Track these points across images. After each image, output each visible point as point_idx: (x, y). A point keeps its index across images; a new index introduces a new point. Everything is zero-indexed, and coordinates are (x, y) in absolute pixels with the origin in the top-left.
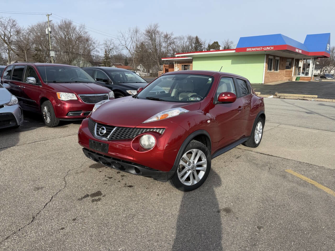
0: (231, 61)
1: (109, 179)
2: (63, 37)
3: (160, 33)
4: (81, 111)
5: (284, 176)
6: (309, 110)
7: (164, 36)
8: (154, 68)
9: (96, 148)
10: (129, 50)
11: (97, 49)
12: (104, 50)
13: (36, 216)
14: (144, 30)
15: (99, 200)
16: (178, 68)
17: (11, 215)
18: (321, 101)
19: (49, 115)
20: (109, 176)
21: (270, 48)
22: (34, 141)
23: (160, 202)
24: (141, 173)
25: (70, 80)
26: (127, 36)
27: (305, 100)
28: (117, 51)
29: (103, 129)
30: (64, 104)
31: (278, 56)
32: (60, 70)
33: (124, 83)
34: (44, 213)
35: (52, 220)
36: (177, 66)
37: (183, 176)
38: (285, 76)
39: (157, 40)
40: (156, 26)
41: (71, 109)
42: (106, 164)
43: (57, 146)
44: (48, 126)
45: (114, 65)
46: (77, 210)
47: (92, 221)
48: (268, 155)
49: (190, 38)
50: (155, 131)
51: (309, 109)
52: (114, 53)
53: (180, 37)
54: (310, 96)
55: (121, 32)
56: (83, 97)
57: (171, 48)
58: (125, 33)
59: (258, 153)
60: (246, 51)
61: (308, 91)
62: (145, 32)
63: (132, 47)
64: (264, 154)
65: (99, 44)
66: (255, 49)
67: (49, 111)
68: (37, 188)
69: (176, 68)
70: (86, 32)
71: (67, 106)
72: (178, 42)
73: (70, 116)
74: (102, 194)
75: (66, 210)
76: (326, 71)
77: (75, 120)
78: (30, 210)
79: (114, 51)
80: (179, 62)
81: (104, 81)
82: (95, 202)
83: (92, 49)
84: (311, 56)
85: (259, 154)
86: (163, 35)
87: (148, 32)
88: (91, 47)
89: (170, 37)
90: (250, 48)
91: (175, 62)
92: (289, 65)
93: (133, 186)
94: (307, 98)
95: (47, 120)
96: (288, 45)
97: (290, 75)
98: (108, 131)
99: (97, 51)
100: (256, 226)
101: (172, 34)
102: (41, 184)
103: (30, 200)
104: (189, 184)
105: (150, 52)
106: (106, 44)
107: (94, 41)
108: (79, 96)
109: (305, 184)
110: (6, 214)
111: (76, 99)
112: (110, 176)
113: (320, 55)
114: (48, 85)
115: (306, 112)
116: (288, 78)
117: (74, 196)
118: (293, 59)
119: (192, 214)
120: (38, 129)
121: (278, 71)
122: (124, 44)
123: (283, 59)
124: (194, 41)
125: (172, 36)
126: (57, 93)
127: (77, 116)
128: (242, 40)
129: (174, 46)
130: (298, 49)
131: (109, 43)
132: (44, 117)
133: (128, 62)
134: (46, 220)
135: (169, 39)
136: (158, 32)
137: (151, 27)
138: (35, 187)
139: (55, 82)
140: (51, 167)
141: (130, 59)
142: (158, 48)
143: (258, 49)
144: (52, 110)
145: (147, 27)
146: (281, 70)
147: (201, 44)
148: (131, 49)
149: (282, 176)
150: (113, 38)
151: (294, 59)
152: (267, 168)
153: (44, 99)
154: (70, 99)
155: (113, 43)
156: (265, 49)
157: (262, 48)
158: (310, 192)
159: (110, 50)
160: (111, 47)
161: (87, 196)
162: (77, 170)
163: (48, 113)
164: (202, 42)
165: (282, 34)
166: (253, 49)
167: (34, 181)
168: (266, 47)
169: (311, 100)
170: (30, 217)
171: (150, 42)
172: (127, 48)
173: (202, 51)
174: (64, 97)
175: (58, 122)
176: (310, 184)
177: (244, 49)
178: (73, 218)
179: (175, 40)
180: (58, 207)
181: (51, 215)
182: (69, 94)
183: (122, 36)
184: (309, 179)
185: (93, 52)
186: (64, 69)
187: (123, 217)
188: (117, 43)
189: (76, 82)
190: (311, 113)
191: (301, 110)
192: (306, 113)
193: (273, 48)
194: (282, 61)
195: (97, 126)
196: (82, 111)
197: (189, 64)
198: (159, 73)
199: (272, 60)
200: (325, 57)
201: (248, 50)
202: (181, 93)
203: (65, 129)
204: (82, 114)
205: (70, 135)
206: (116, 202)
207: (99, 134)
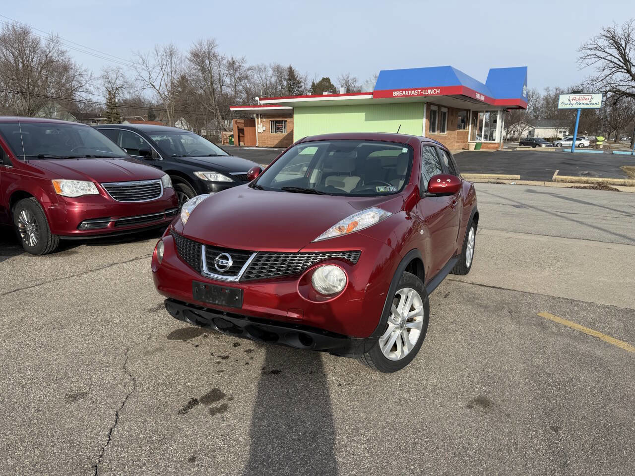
0: (364, 114)
1: (224, 361)
2: (12, 59)
3: (219, 57)
4: (107, 218)
5: (542, 325)
6: (518, 202)
7: (227, 65)
8: (209, 125)
9: (211, 299)
10: (158, 89)
11: (87, 86)
12: (103, 89)
13: (100, 461)
14: (187, 52)
15: (224, 408)
16: (263, 126)
17: (38, 467)
18: (526, 185)
19: (33, 228)
20: (220, 354)
21: (435, 91)
22: (13, 289)
23: (352, 400)
24: (316, 344)
25: (72, 153)
26: (152, 61)
27: (500, 183)
28: (131, 91)
29: (226, 258)
30: (70, 204)
31: (445, 107)
32: (48, 132)
33: (185, 156)
34: (116, 452)
35: (141, 468)
36: (261, 122)
37: (386, 344)
38: (458, 142)
39: (215, 71)
40: (211, 44)
41: (86, 215)
42: (228, 331)
43: (74, 296)
44: (30, 253)
45: (128, 120)
46: (187, 436)
47: (233, 458)
48: (493, 287)
49: (278, 70)
50: (340, 256)
51: (516, 200)
52: (126, 95)
53: (258, 67)
54: (508, 176)
55: (139, 53)
56: (111, 188)
57: (241, 87)
58: (148, 56)
59: (474, 284)
60: (391, 95)
61: (502, 168)
62: (189, 56)
63: (163, 83)
64: (486, 286)
65: (92, 78)
66: (408, 93)
67: (33, 220)
68: (71, 397)
69: (259, 126)
70: (63, 53)
71: (77, 208)
72: (255, 76)
73: (84, 230)
74: (224, 395)
75: (164, 441)
76: (514, 132)
77: (95, 237)
78: (78, 450)
79: (126, 93)
80: (264, 115)
81: (142, 153)
82: (219, 415)
83: (76, 87)
84: (498, 107)
85: (478, 287)
86: (225, 62)
87: (196, 55)
88: (74, 82)
89: (240, 66)
90: (399, 90)
91: (257, 115)
92: (462, 123)
93: (280, 371)
94: (504, 180)
95: (28, 239)
96: (463, 86)
97: (464, 139)
98: (237, 261)
99: (87, 91)
100: (548, 427)
101: (243, 60)
102: (77, 386)
103: (67, 426)
104: (396, 356)
105: (201, 96)
106: (106, 77)
107: (79, 71)
108: (102, 186)
109: (583, 337)
110: (23, 467)
111: (96, 192)
112: (223, 354)
113: (513, 105)
114: (28, 164)
115: (514, 206)
116: (462, 145)
117: (166, 405)
118: (468, 111)
119: (424, 418)
120: (10, 260)
121: (446, 133)
122: (147, 78)
123: (453, 111)
124: (286, 75)
125: (243, 65)
126: (53, 181)
127: (99, 229)
128: (384, 75)
129: (248, 85)
130: (479, 93)
131: (113, 76)
132: (20, 233)
133: (155, 112)
134: (126, 468)
135: (238, 69)
136: (214, 55)
137: (201, 45)
138: (67, 395)
139: (41, 157)
140: (82, 344)
141: (160, 109)
142: (217, 87)
143: (413, 93)
144: (42, 219)
145: (193, 46)
146: (451, 132)
147: (299, 83)
148: (161, 88)
149: (539, 325)
150: (121, 66)
151: (470, 110)
152: (505, 311)
153: (20, 195)
154: (81, 193)
155: (122, 76)
156: (425, 92)
157: (419, 91)
158: (598, 352)
159: (117, 89)
160: (119, 82)
161: (193, 403)
162: (145, 348)
163: (31, 224)
164: (301, 78)
165: (454, 67)
166: (404, 93)
167: (56, 380)
168: (428, 89)
169: (510, 184)
170: (86, 466)
171: (200, 74)
172: (153, 86)
173: (300, 95)
174: (69, 188)
175: (56, 243)
176: (590, 336)
177: (389, 93)
178: (188, 456)
179: (249, 73)
180: (141, 436)
181: (135, 456)
182: (81, 182)
183: (141, 61)
184: (585, 328)
185: (78, 93)
186: (58, 130)
187: (293, 440)
188: (130, 75)
189: (88, 157)
190: (522, 206)
191: (503, 201)
192: (514, 208)
193: (439, 91)
194: (452, 115)
195: (207, 252)
196: (109, 217)
197: (285, 119)
198: (223, 136)
199: (435, 112)
200: (520, 108)
201: (395, 94)
202: (328, 177)
203: (73, 257)
204: (111, 225)
205: (91, 271)
206: (263, 410)
207: (216, 269)
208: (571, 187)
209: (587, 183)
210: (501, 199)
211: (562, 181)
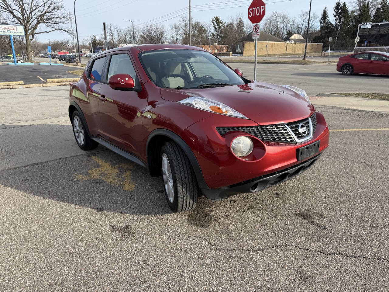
15: (318, 213)
54: (15, 82)
82: (326, 216)
94: (13, 86)
169: (19, 88)
208: (60, 85)
209: (67, 82)
210: (50, 97)
211: (52, 82)
